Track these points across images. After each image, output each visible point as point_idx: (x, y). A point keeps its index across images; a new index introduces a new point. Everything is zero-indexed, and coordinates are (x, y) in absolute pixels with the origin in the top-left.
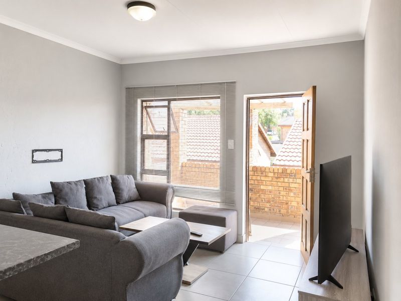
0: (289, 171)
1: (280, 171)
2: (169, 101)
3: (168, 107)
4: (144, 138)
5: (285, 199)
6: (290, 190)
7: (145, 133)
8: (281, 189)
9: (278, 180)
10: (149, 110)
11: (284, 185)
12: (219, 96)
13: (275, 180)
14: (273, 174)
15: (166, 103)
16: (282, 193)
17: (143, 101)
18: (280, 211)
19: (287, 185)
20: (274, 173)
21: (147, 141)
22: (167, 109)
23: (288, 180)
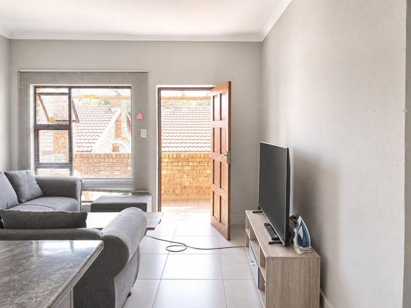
0: (182, 156)
1: (175, 156)
2: (70, 88)
3: (69, 94)
4: (37, 128)
5: (179, 180)
6: (184, 173)
7: (38, 123)
8: (176, 172)
9: (173, 164)
10: (42, 97)
11: (178, 168)
12: (130, 85)
13: (170, 164)
14: (167, 159)
15: (66, 90)
16: (177, 176)
17: (36, 88)
18: (174, 191)
19: (181, 168)
20: (169, 158)
21: (41, 132)
22: (67, 96)
23: (182, 164)
